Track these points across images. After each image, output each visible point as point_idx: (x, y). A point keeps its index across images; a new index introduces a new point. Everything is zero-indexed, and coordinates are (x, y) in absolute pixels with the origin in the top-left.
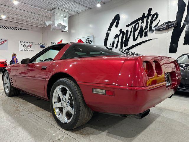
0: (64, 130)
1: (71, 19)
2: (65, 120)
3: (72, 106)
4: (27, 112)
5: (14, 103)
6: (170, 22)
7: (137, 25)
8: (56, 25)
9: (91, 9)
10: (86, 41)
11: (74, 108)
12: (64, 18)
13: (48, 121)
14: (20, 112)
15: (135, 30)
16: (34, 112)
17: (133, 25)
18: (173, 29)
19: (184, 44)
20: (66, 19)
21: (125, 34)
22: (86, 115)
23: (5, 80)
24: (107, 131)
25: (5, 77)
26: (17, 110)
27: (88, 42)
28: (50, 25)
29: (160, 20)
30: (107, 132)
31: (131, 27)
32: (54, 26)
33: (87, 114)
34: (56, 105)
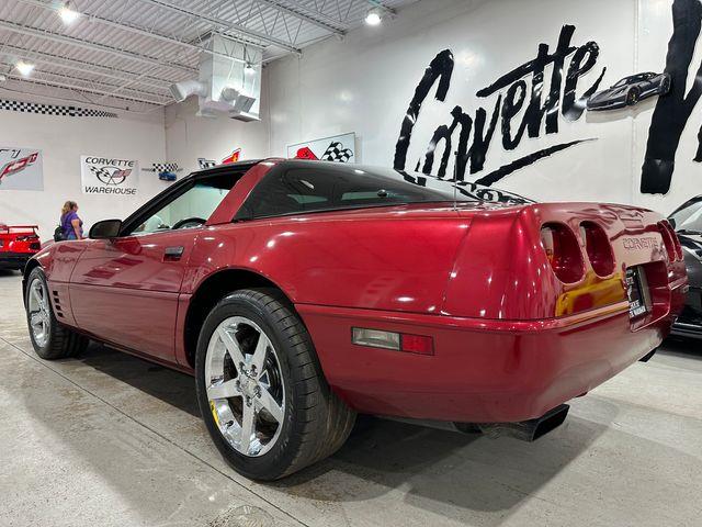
0: (247, 482)
1: (271, 72)
2: (251, 443)
3: (275, 391)
4: (111, 414)
5: (68, 383)
6: (645, 77)
7: (519, 90)
8: (216, 96)
9: (343, 32)
10: (327, 153)
11: (284, 401)
12: (247, 71)
13: (191, 449)
14: (87, 415)
15: (510, 110)
16: (139, 414)
17: (504, 91)
18: (654, 102)
19: (698, 158)
20: (253, 72)
21: (473, 125)
22: (327, 427)
23: (34, 299)
24: (406, 487)
25: (33, 288)
26: (75, 409)
27: (333, 155)
28: (193, 98)
29: (605, 69)
30: (409, 489)
31: (494, 97)
32: (208, 100)
33: (334, 422)
34: (219, 391)
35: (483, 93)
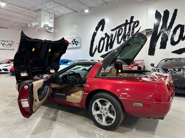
1: (57, 20)
6: (149, 30)
7: (121, 30)
8: (42, 26)
9: (76, 11)
10: (72, 42)
12: (51, 20)
13: (87, 125)
15: (119, 35)
16: (68, 117)
19: (160, 48)
21: (110, 38)
28: (36, 26)
29: (140, 27)
32: (40, 27)
35: (113, 30)
